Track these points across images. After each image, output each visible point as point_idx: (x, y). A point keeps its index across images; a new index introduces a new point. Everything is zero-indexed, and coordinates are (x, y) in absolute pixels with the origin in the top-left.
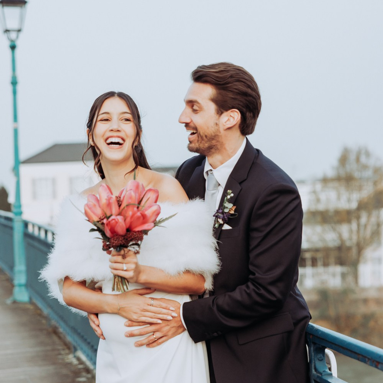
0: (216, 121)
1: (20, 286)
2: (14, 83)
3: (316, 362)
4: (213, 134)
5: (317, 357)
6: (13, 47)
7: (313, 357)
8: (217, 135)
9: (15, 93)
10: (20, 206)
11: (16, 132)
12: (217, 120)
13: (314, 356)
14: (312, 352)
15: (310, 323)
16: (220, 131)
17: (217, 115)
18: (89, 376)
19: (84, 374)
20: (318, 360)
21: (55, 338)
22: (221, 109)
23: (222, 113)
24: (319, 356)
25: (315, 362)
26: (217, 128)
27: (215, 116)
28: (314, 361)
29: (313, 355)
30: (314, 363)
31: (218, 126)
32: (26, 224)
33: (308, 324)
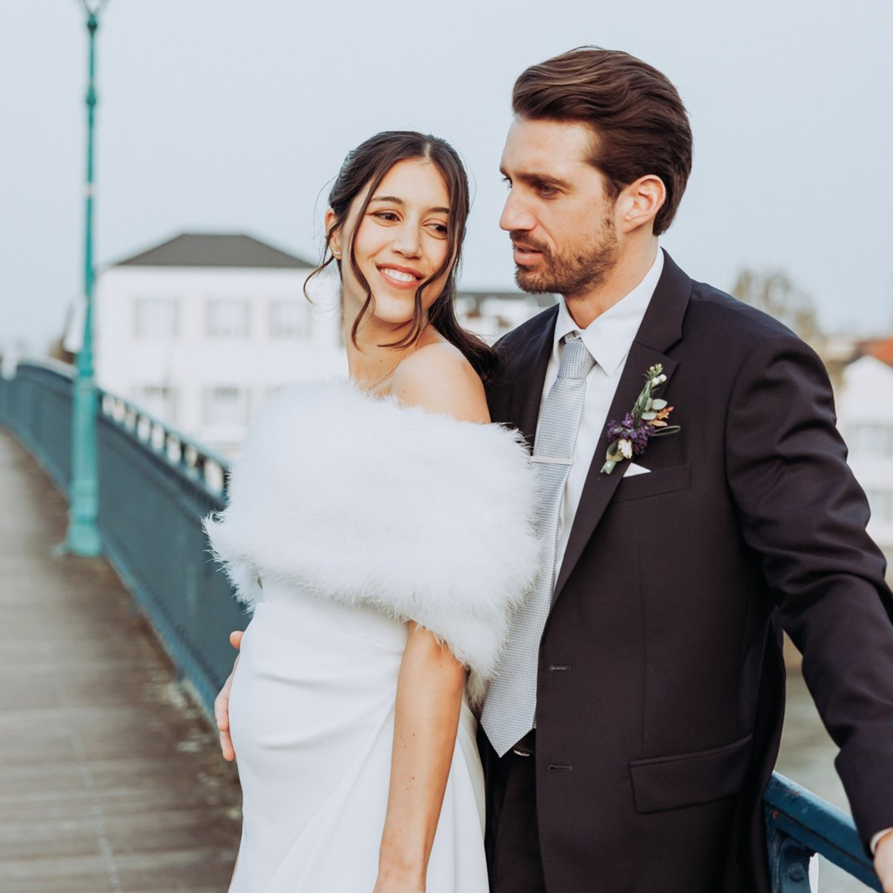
0: (607, 216)
1: (83, 521)
2: (91, 101)
3: (784, 886)
4: (600, 249)
5: (789, 871)
6: (92, 27)
7: (777, 870)
8: (609, 250)
9: (91, 121)
10: (90, 357)
11: (90, 205)
12: (609, 212)
13: (780, 869)
14: (775, 855)
15: (775, 773)
16: (615, 238)
17: (610, 199)
18: (206, 739)
19: (195, 734)
20: (789, 880)
21: (143, 643)
22: (617, 181)
23: (619, 190)
24: (794, 869)
25: (780, 884)
26: (608, 231)
27: (605, 202)
28: (778, 881)
29: (778, 865)
30: (777, 886)
31: (611, 225)
32: (100, 397)
33: (771, 777)
